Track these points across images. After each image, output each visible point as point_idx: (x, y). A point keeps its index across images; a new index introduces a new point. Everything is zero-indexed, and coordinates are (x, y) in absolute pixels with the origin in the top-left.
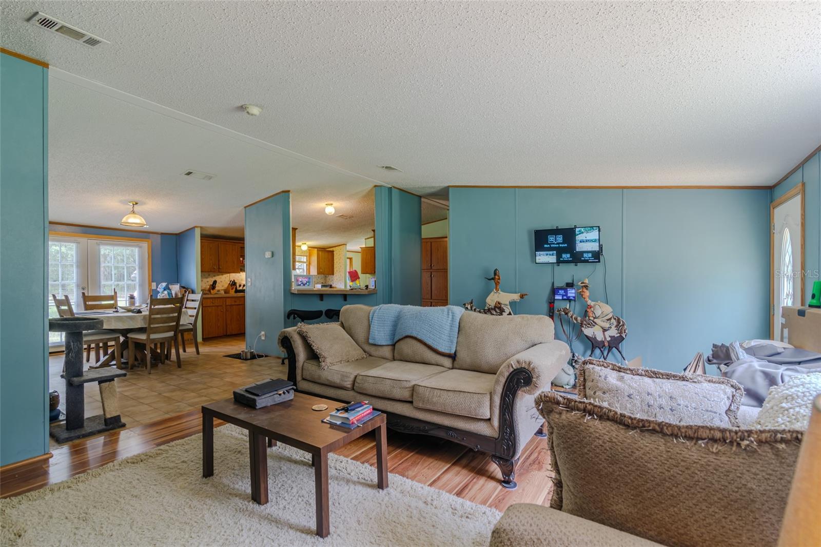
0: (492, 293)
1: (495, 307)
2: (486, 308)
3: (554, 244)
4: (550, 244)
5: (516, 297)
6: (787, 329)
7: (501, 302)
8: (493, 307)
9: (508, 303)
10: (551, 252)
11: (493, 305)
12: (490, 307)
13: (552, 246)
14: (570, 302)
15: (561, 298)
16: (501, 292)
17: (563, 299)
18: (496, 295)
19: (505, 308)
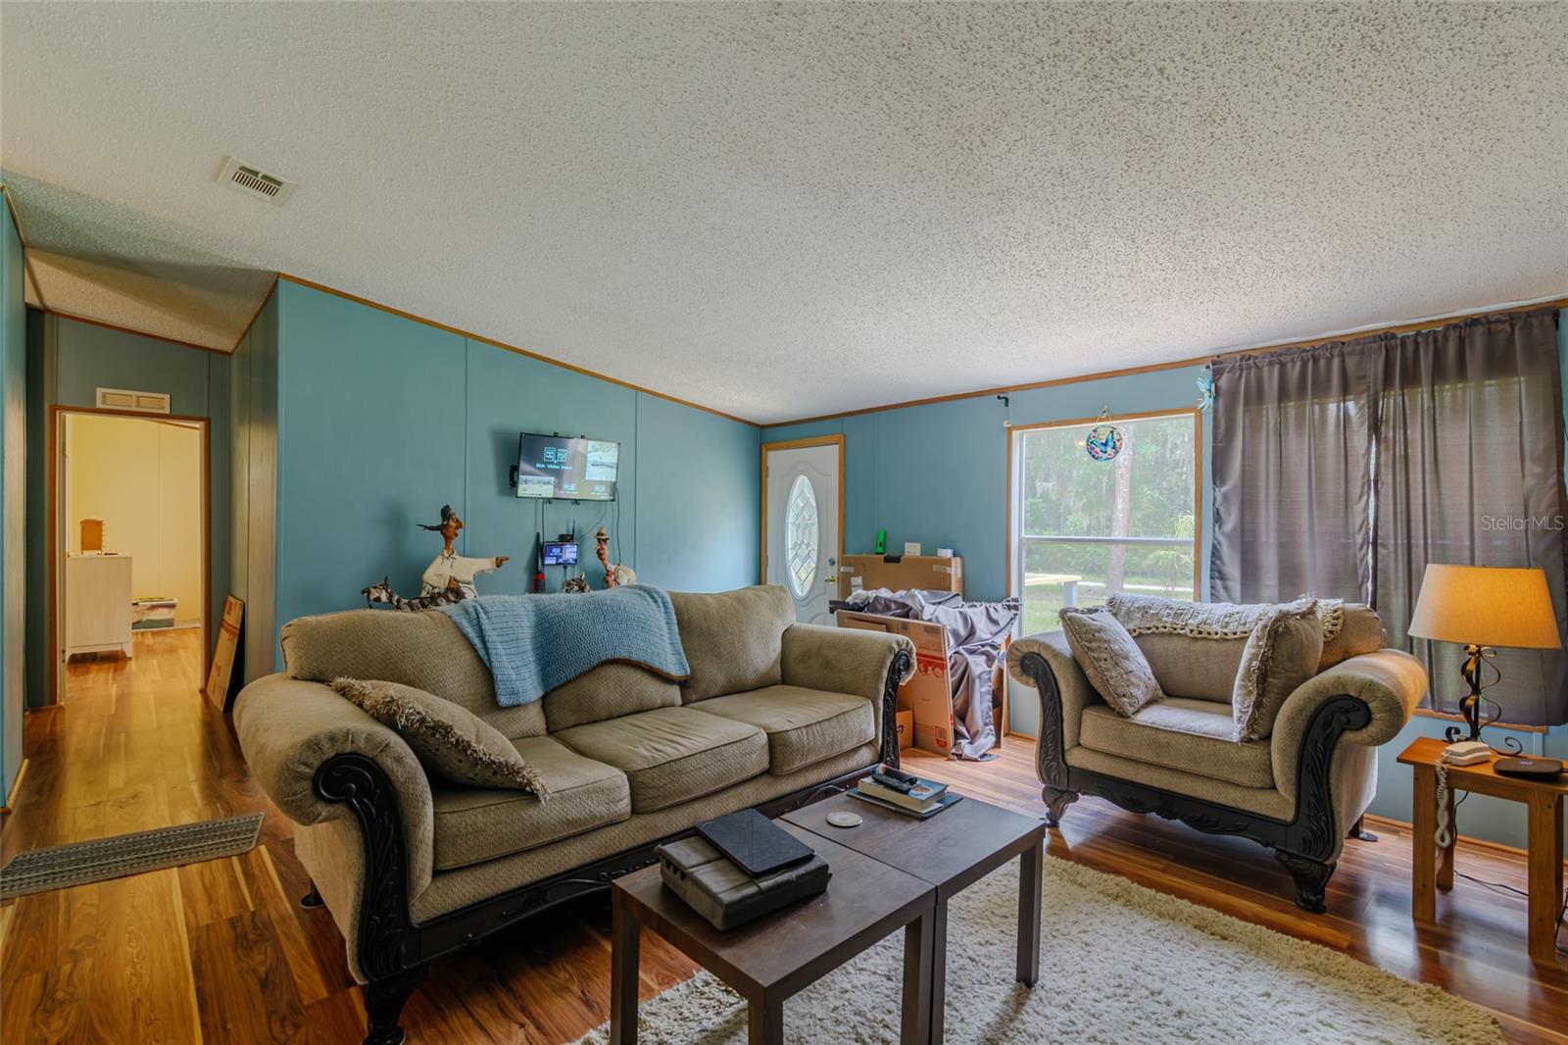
0: (439, 560)
1: (449, 589)
2: (424, 594)
3: (552, 463)
4: (546, 463)
5: (486, 564)
6: (860, 578)
7: (458, 578)
8: (443, 591)
9: (471, 579)
10: (546, 478)
11: (442, 585)
12: (436, 591)
13: (550, 466)
14: (565, 568)
15: (554, 562)
16: (457, 557)
17: (557, 564)
18: (448, 563)
19: (464, 590)
